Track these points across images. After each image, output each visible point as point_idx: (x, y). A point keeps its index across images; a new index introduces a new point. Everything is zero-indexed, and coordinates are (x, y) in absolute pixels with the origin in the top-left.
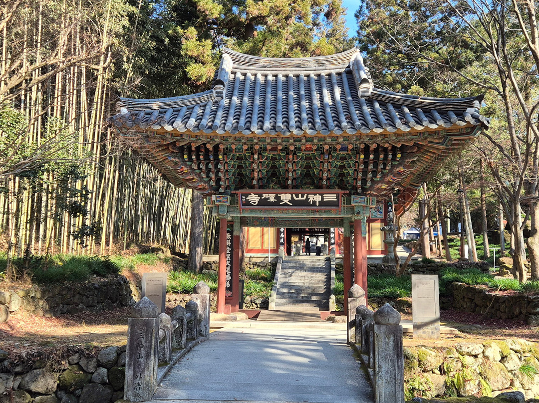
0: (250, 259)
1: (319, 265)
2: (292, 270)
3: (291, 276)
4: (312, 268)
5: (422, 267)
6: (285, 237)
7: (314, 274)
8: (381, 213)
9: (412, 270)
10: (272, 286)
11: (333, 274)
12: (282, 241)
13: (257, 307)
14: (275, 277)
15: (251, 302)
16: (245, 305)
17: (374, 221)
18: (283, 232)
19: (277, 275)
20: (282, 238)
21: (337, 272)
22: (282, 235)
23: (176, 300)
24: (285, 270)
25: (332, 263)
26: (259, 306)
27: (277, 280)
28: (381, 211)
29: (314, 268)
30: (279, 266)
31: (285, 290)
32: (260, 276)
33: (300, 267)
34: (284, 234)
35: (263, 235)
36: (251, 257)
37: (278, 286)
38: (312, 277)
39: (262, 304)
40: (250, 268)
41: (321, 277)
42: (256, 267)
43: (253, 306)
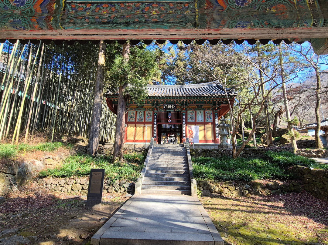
0: (134, 146)
1: (178, 150)
2: (159, 154)
3: (158, 159)
4: (173, 152)
5: (249, 151)
6: (157, 133)
7: (175, 157)
8: (211, 119)
9: (242, 153)
10: (142, 168)
11: (189, 157)
12: (155, 135)
13: (125, 191)
14: (146, 160)
15: (120, 186)
16: (114, 188)
17: (207, 123)
18: (156, 130)
19: (147, 158)
20: (155, 133)
21: (192, 155)
22: (155, 132)
23: (52, 184)
24: (154, 154)
25: (187, 148)
26: (126, 189)
27: (147, 162)
28: (211, 118)
29: (175, 152)
30: (150, 151)
31: (153, 172)
32: (135, 159)
33: (165, 152)
34: (156, 131)
35: (144, 132)
36: (135, 144)
37: (147, 168)
38: (174, 159)
39: (130, 188)
40: (130, 153)
41: (181, 159)
42: (134, 152)
43: (121, 190)
